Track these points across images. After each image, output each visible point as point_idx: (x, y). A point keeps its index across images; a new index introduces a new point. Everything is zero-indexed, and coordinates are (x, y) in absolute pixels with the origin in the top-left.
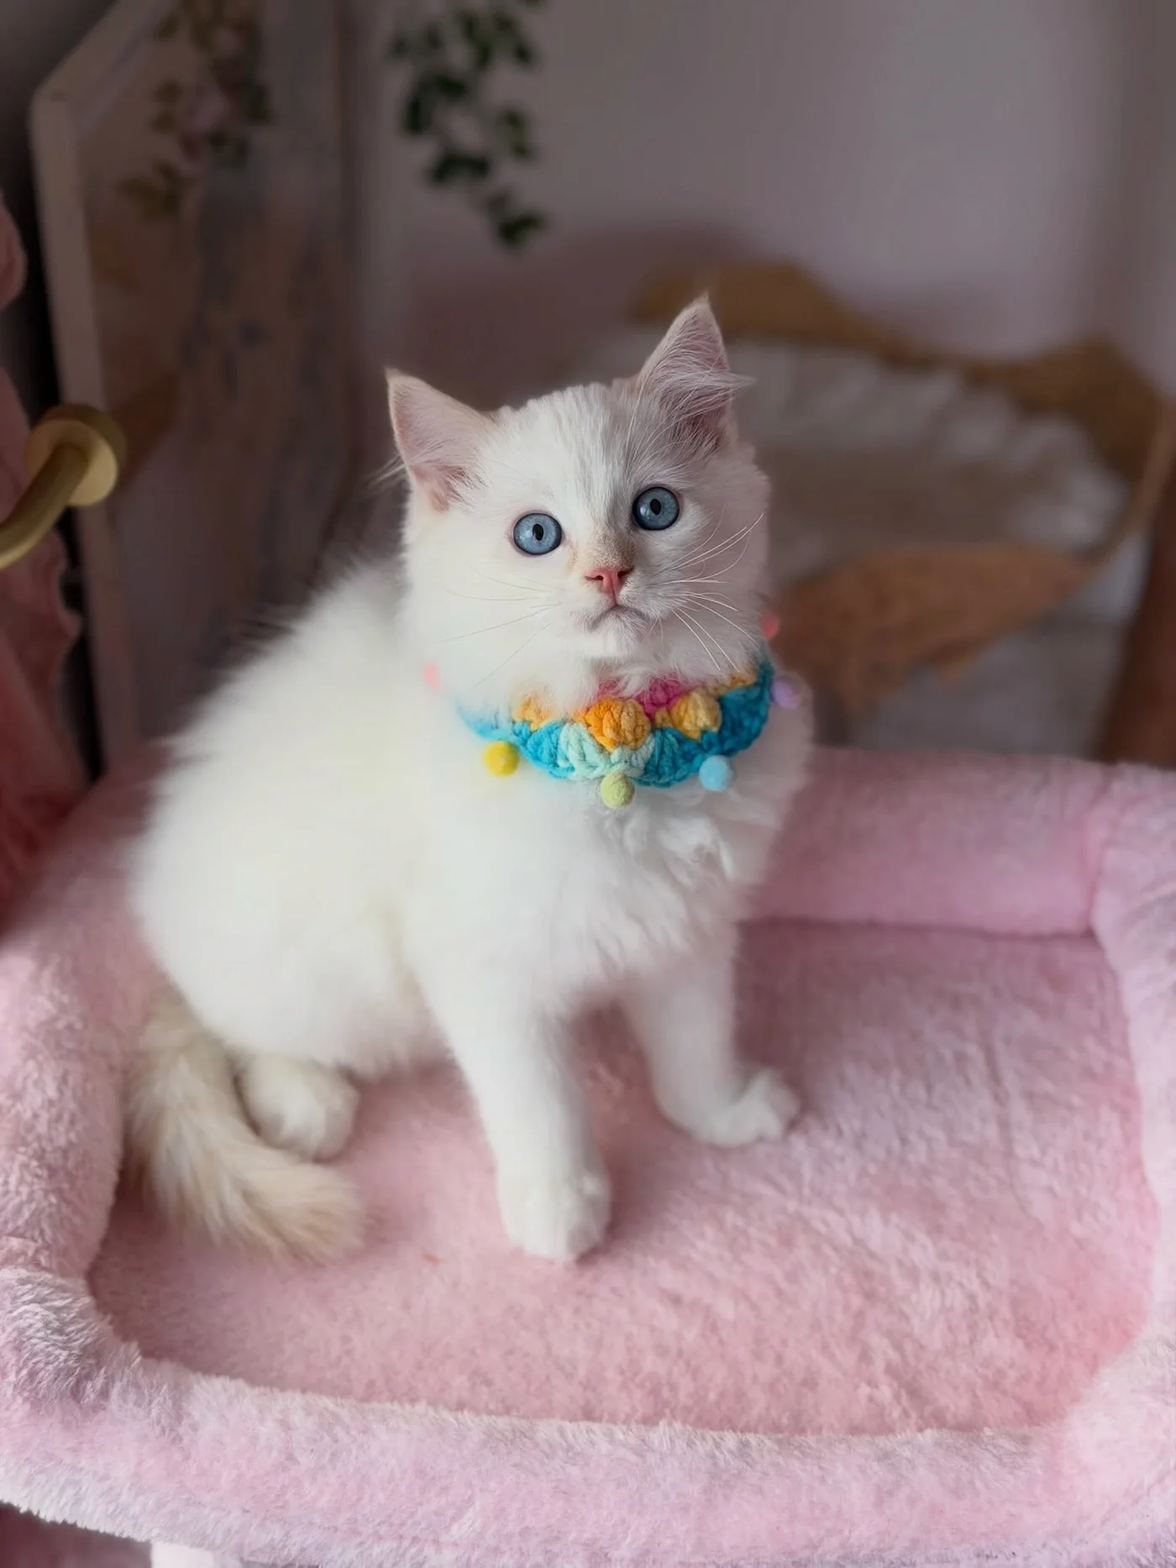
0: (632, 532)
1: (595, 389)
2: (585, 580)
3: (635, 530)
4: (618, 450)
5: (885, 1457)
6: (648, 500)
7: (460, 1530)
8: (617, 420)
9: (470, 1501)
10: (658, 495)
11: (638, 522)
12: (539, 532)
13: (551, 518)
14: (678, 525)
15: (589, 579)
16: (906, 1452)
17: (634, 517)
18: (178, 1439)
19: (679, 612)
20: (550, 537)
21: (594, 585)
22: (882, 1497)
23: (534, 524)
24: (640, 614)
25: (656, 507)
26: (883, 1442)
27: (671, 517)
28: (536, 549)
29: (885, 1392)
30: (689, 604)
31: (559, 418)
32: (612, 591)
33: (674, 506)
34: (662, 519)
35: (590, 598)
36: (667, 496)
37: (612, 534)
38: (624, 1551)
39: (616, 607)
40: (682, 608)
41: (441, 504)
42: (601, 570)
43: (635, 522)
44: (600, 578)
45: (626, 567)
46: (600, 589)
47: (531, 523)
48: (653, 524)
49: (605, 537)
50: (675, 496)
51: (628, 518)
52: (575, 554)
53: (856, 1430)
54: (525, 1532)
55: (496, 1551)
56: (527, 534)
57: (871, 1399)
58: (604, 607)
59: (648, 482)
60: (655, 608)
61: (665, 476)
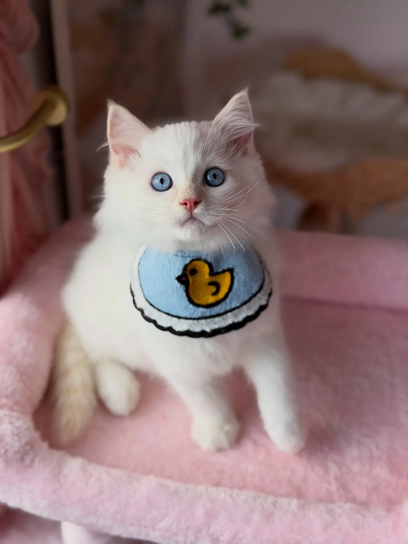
0: (202, 186)
1: (194, 123)
2: (179, 205)
3: (204, 185)
4: (200, 150)
5: (330, 512)
6: (212, 173)
7: (162, 525)
8: (202, 137)
9: (167, 514)
10: (216, 171)
11: (206, 182)
12: (162, 181)
13: (168, 176)
14: (223, 186)
15: (181, 204)
16: (339, 511)
17: (204, 180)
18: (59, 481)
19: (220, 223)
20: (166, 184)
21: (183, 207)
22: (326, 527)
23: (161, 178)
24: (201, 222)
25: (215, 176)
26: (331, 506)
27: (221, 182)
28: (160, 188)
29: (334, 487)
30: (223, 219)
31: (176, 132)
32: (191, 210)
33: (223, 177)
34: (217, 182)
35: (181, 212)
36: (220, 172)
37: (193, 186)
38: (225, 537)
39: (192, 218)
40: (220, 221)
41: (122, 164)
42: (187, 200)
43: (205, 181)
44: (186, 204)
45: (198, 200)
46: (186, 208)
47: (160, 177)
48: (212, 183)
49: (190, 186)
50: (223, 172)
51: (201, 180)
52: (177, 193)
53: (320, 500)
54: (188, 528)
55: (176, 534)
56: (157, 181)
57: (328, 490)
58: (187, 217)
59: (212, 165)
60: (208, 221)
61: (219, 163)
